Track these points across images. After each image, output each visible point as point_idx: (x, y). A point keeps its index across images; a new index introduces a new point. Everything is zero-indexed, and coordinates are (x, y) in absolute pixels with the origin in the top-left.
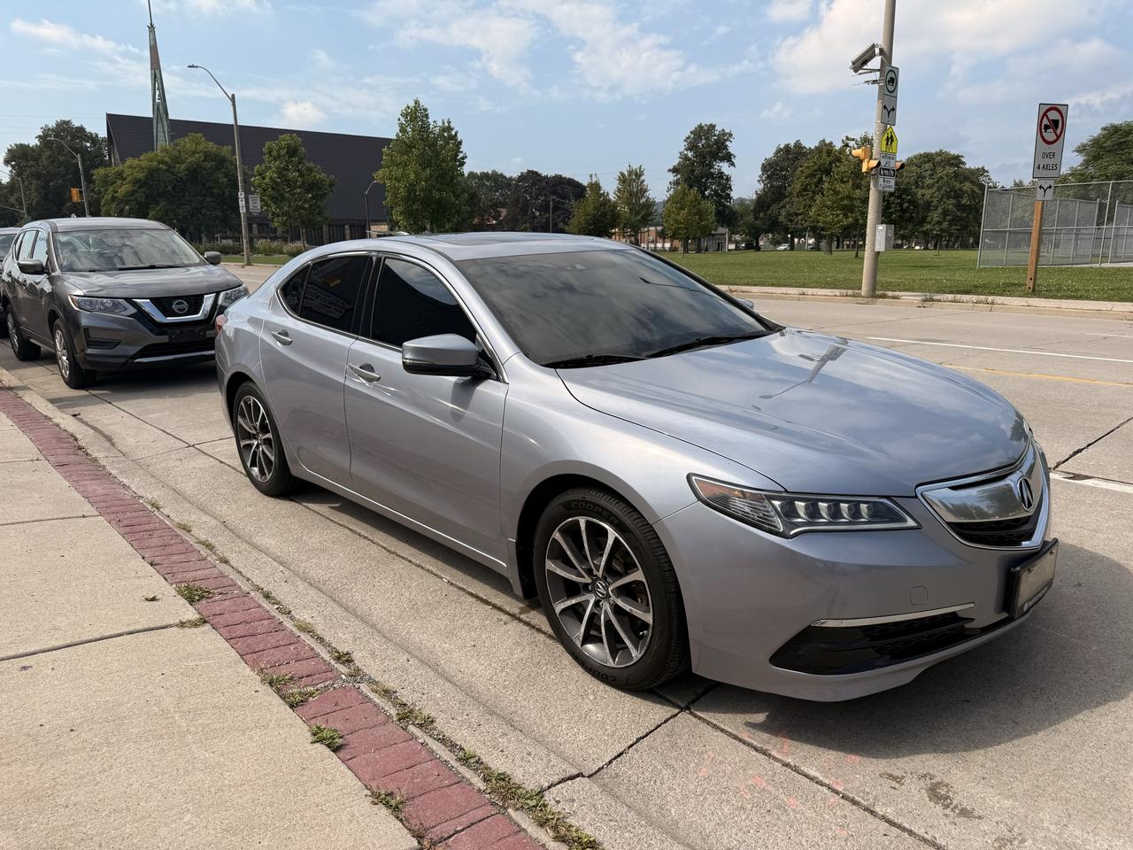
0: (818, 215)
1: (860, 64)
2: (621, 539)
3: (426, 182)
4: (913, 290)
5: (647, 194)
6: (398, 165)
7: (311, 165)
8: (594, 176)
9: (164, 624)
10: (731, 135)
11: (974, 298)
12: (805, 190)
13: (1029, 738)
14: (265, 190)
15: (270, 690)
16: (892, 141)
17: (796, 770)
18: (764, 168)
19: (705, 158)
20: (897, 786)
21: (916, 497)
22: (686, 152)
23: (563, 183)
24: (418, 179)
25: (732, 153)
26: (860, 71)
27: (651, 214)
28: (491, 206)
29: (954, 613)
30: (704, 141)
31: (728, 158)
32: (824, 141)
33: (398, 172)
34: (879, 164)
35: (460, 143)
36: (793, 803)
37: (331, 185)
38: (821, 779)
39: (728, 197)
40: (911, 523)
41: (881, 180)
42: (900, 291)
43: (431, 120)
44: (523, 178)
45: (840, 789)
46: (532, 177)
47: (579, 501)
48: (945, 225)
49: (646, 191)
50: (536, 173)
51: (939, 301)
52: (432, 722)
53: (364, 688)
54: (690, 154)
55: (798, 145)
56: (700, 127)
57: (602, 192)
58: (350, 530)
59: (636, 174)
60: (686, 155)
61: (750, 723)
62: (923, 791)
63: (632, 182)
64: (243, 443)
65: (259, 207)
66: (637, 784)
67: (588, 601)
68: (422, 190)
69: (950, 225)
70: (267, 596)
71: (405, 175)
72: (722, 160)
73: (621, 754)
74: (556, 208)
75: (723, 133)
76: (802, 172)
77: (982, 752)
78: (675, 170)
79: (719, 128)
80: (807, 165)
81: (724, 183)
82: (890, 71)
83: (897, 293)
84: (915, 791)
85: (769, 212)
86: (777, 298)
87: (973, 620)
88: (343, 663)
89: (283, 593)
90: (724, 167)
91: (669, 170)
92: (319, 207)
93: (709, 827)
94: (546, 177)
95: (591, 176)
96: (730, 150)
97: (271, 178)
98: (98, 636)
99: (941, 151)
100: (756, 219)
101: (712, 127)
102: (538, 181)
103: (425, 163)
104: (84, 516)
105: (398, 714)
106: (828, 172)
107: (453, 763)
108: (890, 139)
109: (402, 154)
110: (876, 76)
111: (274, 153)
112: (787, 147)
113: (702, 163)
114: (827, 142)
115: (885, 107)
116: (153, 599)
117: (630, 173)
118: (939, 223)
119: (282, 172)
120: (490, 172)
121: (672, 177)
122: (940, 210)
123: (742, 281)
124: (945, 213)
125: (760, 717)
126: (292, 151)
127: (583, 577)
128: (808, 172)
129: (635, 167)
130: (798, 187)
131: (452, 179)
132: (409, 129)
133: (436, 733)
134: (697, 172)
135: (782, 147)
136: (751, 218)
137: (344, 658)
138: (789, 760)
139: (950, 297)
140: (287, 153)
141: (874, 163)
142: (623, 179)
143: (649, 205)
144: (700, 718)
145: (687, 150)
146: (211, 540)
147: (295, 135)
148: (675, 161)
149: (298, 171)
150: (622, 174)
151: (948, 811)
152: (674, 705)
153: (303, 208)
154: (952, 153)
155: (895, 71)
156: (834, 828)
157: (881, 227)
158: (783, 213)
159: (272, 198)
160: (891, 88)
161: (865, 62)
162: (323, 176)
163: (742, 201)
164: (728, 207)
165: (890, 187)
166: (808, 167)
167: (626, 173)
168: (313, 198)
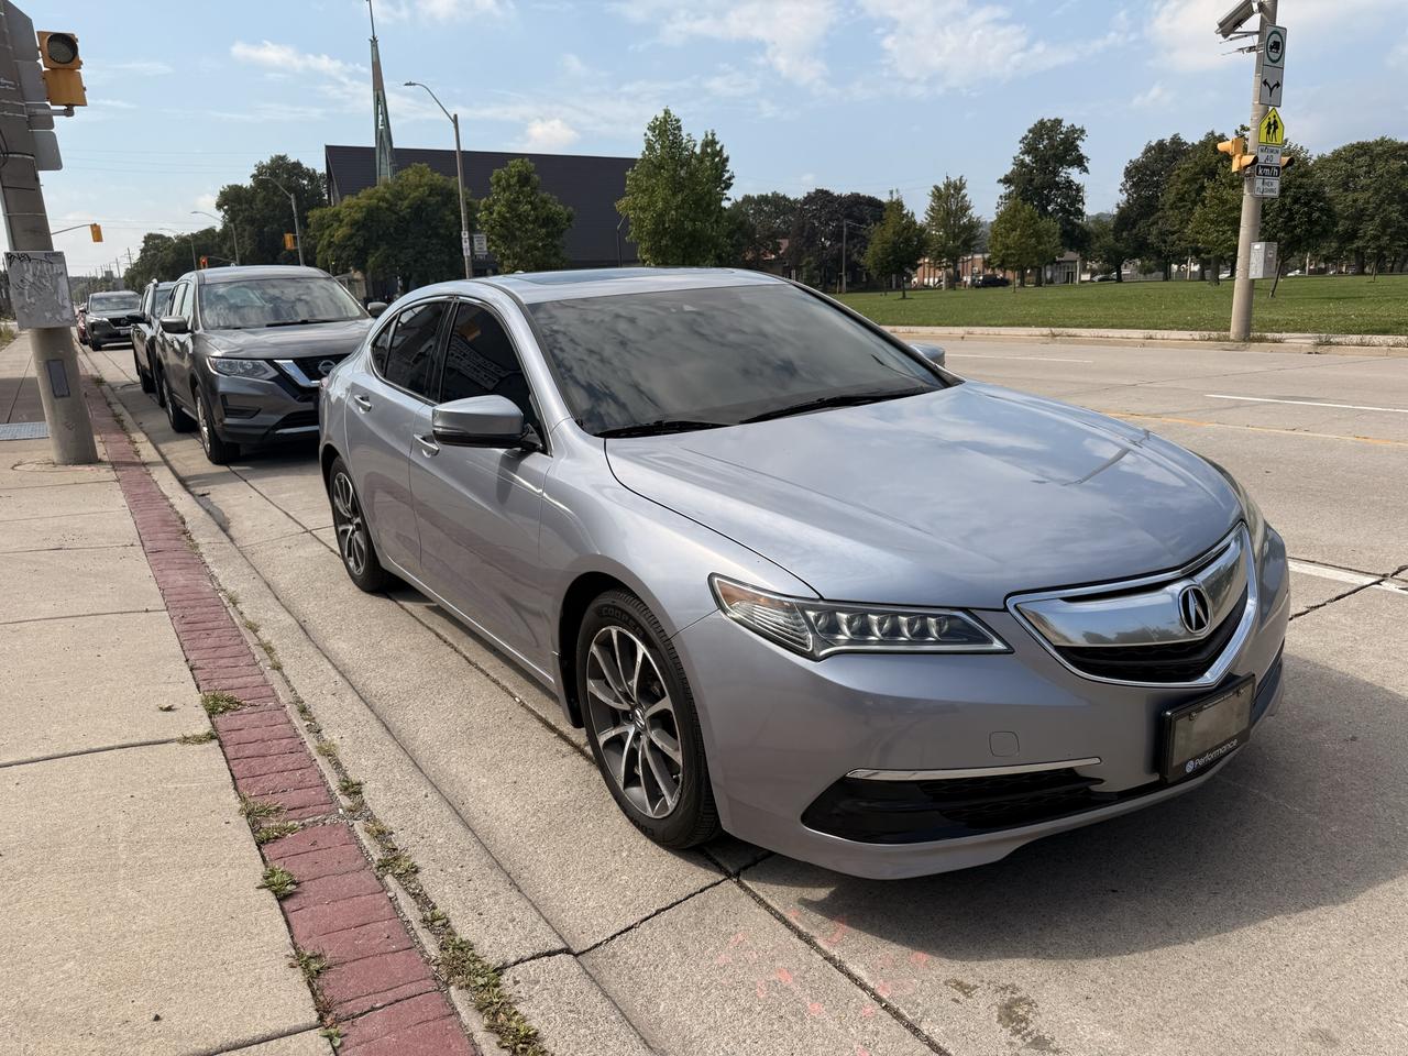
0: (1197, 233)
1: (1230, 26)
2: (648, 655)
3: (676, 210)
4: (1305, 331)
5: (970, 212)
6: (643, 191)
7: (546, 195)
8: (894, 193)
9: (165, 738)
10: (1083, 131)
11: (1390, 339)
12: (1182, 199)
13: (1177, 947)
14: (493, 228)
15: (245, 822)
16: (1276, 128)
17: (840, 967)
18: (1128, 173)
19: (1047, 163)
20: (962, 997)
21: (1006, 610)
22: (1022, 157)
23: (861, 203)
24: (666, 210)
25: (1085, 154)
26: (1232, 36)
27: (975, 238)
28: (768, 237)
29: (1070, 770)
30: (1046, 142)
31: (1079, 161)
32: (1212, 133)
33: (643, 200)
34: (1256, 160)
35: (727, 159)
36: (817, 1009)
37: (569, 220)
38: (866, 980)
39: (1080, 213)
40: (997, 645)
41: (1259, 183)
42: (1287, 332)
43: (684, 134)
44: (809, 199)
45: (885, 996)
46: (822, 198)
47: (608, 606)
48: (1385, 240)
49: (968, 208)
50: (827, 192)
51: (1338, 344)
52: (416, 872)
53: (359, 826)
54: (1027, 159)
55: (1176, 140)
56: (1042, 123)
57: (905, 212)
58: (437, 635)
59: (955, 187)
60: (1022, 160)
61: (806, 900)
62: (995, 1008)
63: (949, 199)
65: (485, 249)
66: (633, 968)
67: (627, 734)
68: (671, 221)
69: (1392, 239)
70: (303, 711)
71: (652, 203)
72: (1071, 164)
73: (632, 927)
74: (851, 236)
75: (1073, 130)
76: (1178, 176)
77: (1101, 961)
78: (1007, 180)
79: (1066, 124)
80: (1186, 165)
81: (1074, 194)
82: (1274, 32)
83: (1278, 336)
84: (985, 1005)
85: (1135, 231)
86: (1116, 344)
87: (1102, 781)
88: (349, 795)
89: (323, 710)
90: (1074, 174)
91: (1000, 181)
92: (555, 246)
93: (698, 1029)
94: (839, 197)
95: (891, 192)
96: (1082, 151)
97: (499, 213)
98: (85, 749)
99: (1383, 139)
100: (1117, 240)
101: (1058, 122)
102: (829, 201)
103: (677, 186)
104: (147, 611)
105: (379, 860)
106: (1212, 174)
107: (416, 925)
108: (1274, 126)
109: (649, 176)
110: (1254, 40)
111: (503, 182)
112: (1161, 144)
113: (1043, 170)
114: (1217, 134)
115: (1265, 83)
116: (169, 709)
117: (948, 186)
118: (1376, 238)
119: (512, 205)
120: (770, 195)
121: (1003, 190)
122: (1377, 220)
123: (1073, 322)
124: (1386, 224)
125: (821, 893)
126: (524, 180)
127: (621, 703)
128: (1184, 176)
129: (954, 178)
130: (1171, 197)
131: (709, 205)
132: (657, 146)
133: (413, 886)
134: (1037, 181)
135: (1153, 144)
136: (1110, 239)
137: (352, 789)
138: (835, 952)
139: (1355, 338)
140: (518, 181)
142: (938, 195)
143: (973, 226)
144: (747, 889)
145: (1023, 153)
146: (274, 643)
147: (526, 160)
148: (1008, 168)
149: (531, 203)
150: (937, 188)
151: (1017, 1039)
152: (720, 869)
153: (537, 249)
154: (1399, 141)
155: (1281, 33)
156: (855, 1047)
157: (1257, 246)
158: (1154, 230)
159: (500, 237)
160: (1274, 56)
161: (1239, 23)
162: (560, 208)
163: (1098, 219)
164: (1078, 225)
165: (1272, 191)
166: (1186, 169)
167: (942, 187)
168: (548, 235)
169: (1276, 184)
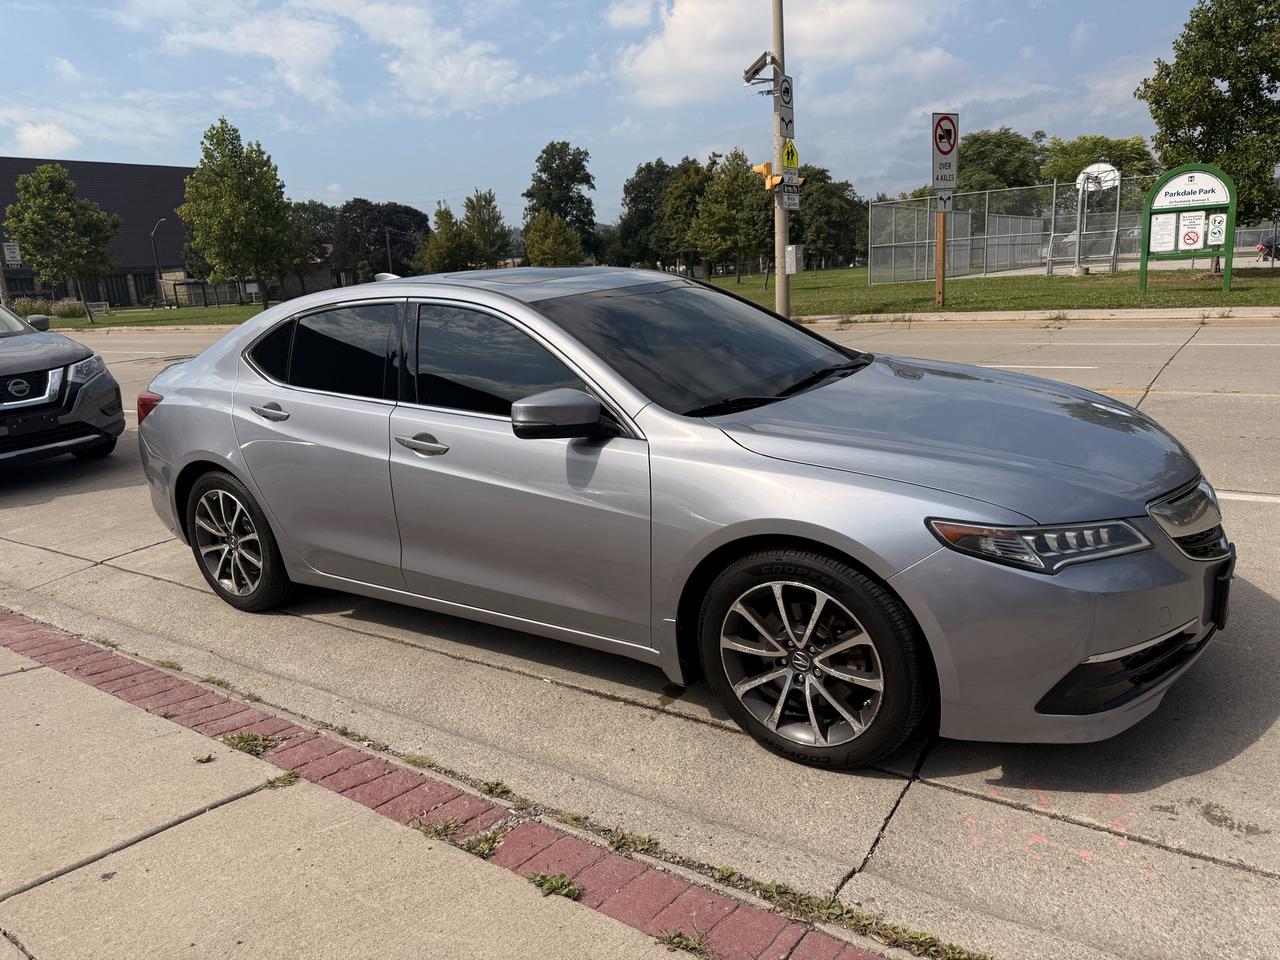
0: (696, 239)
1: (753, 73)
2: (834, 600)
3: (246, 216)
4: (830, 313)
5: (502, 221)
6: (206, 198)
7: (85, 201)
8: (442, 203)
9: (249, 788)
10: (587, 154)
11: (891, 316)
12: (676, 212)
13: (1254, 745)
14: (25, 236)
15: (445, 845)
16: (793, 155)
17: (1066, 819)
18: (627, 190)
19: (561, 180)
20: (1174, 816)
21: (1147, 515)
22: (539, 174)
23: (399, 212)
24: (235, 215)
25: (591, 174)
26: (753, 81)
27: (508, 244)
28: (314, 243)
30: (558, 162)
31: (587, 179)
32: (687, 158)
33: (206, 207)
34: (782, 180)
35: (276, 169)
36: (1087, 854)
37: (115, 226)
38: (1097, 824)
39: (592, 223)
40: (1145, 543)
41: (785, 198)
42: (811, 314)
43: (244, 144)
44: (348, 207)
45: (1123, 831)
46: (359, 206)
47: (772, 564)
48: (820, 243)
49: (499, 218)
50: (365, 201)
51: (856, 322)
52: (657, 844)
53: (547, 820)
54: (544, 176)
55: (660, 163)
56: (552, 145)
57: (454, 220)
58: (387, 638)
59: (486, 199)
60: (540, 177)
61: (991, 780)
62: (1201, 817)
63: (482, 206)
64: (204, 551)
65: (19, 258)
66: (917, 868)
67: (784, 678)
68: (241, 226)
69: (825, 243)
70: (344, 733)
71: (217, 211)
72: (581, 181)
73: (877, 840)
74: (394, 242)
75: (578, 152)
76: (671, 193)
77: (1223, 767)
78: (529, 194)
79: (573, 147)
81: (586, 207)
82: (784, 81)
83: (812, 317)
84: (1190, 815)
85: (638, 239)
87: (1194, 635)
88: (499, 796)
89: (358, 724)
90: (584, 190)
91: (523, 195)
92: (101, 254)
93: (1020, 897)
94: (378, 206)
95: (439, 203)
96: (588, 170)
97: (32, 220)
98: (176, 818)
99: (806, 165)
100: (624, 246)
101: (565, 145)
102: (368, 210)
103: (244, 194)
104: (23, 670)
105: (612, 843)
106: (700, 192)
107: (714, 885)
108: (791, 154)
109: (210, 183)
110: (770, 86)
111: (32, 188)
112: (649, 165)
113: (559, 186)
114: (691, 159)
115: (783, 119)
116: (209, 760)
117: (479, 198)
118: (814, 242)
119: (46, 213)
120: (307, 203)
121: (526, 203)
122: (813, 228)
124: (819, 231)
125: (997, 773)
126: (57, 186)
127: (775, 650)
128: (677, 193)
129: (484, 191)
130: (668, 210)
132: (216, 154)
133: (669, 856)
134: (555, 195)
135: (643, 166)
136: (618, 245)
137: (496, 789)
138: (1054, 811)
139: (867, 317)
140: (50, 187)
141: (777, 180)
142: (471, 205)
143: (505, 235)
144: (935, 785)
145: (540, 171)
146: (219, 677)
147: (58, 164)
148: (529, 184)
149: (67, 209)
150: (469, 200)
151: (1235, 832)
152: (903, 777)
153: (79, 255)
154: (817, 168)
155: (788, 80)
156: (1142, 872)
157: (790, 248)
158: (653, 238)
159: (35, 245)
160: (787, 99)
161: (757, 72)
162: (103, 215)
163: (606, 229)
164: (593, 234)
166: (676, 188)
167: (474, 199)
168: (92, 242)
169: (797, 199)
